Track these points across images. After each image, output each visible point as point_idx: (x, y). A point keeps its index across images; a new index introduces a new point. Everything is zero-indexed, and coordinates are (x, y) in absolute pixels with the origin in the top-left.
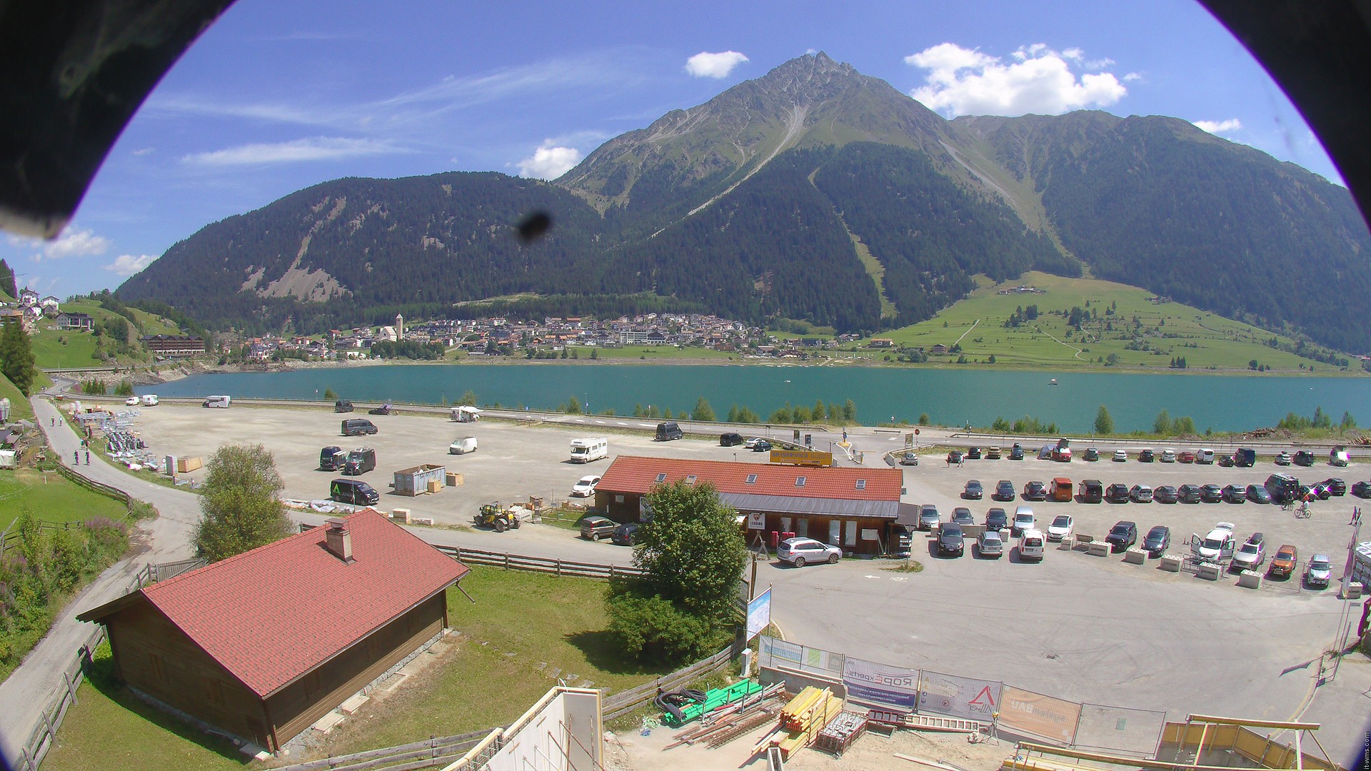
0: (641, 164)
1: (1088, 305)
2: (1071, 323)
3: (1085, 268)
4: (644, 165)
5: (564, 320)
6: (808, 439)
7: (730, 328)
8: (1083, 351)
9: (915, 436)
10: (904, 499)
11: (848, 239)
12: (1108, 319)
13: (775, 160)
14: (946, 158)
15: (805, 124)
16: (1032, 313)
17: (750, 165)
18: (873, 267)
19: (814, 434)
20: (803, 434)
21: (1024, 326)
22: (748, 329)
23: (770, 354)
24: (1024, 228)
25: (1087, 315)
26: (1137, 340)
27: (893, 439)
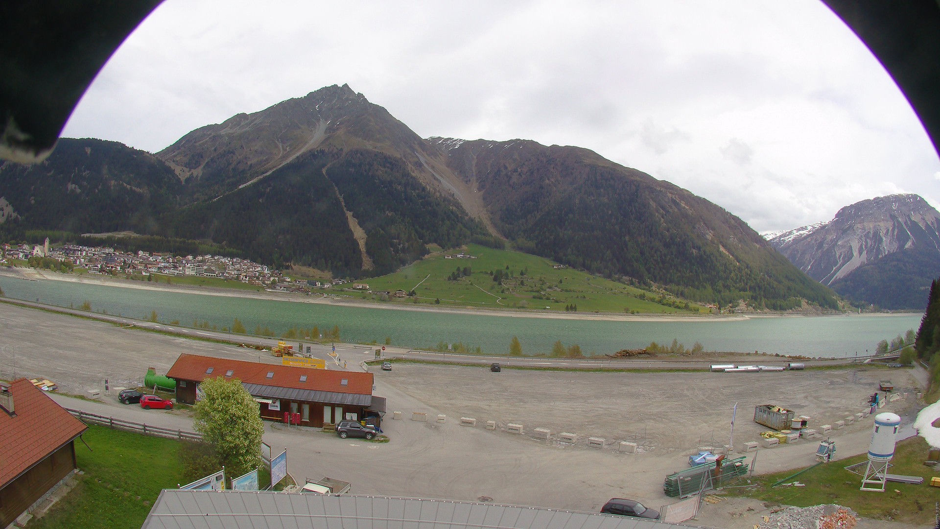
0: (213, 148)
1: (507, 268)
2: (495, 279)
3: (507, 243)
4: (215, 150)
5: (151, 255)
6: (309, 349)
7: (259, 269)
8: (502, 299)
9: (381, 350)
10: (374, 394)
11: (344, 214)
12: (522, 278)
13: (302, 156)
14: (419, 165)
15: (326, 132)
16: (466, 272)
17: (284, 157)
18: (359, 234)
19: (313, 346)
20: (305, 346)
21: (461, 280)
22: (271, 271)
23: (285, 289)
24: (467, 215)
25: (507, 275)
26: (542, 292)
27: (367, 352)
